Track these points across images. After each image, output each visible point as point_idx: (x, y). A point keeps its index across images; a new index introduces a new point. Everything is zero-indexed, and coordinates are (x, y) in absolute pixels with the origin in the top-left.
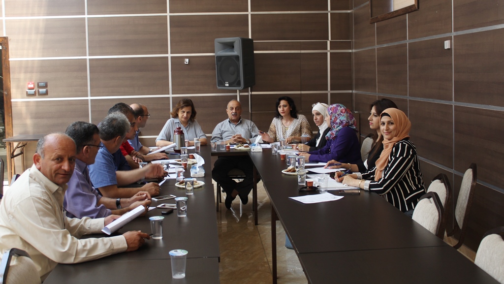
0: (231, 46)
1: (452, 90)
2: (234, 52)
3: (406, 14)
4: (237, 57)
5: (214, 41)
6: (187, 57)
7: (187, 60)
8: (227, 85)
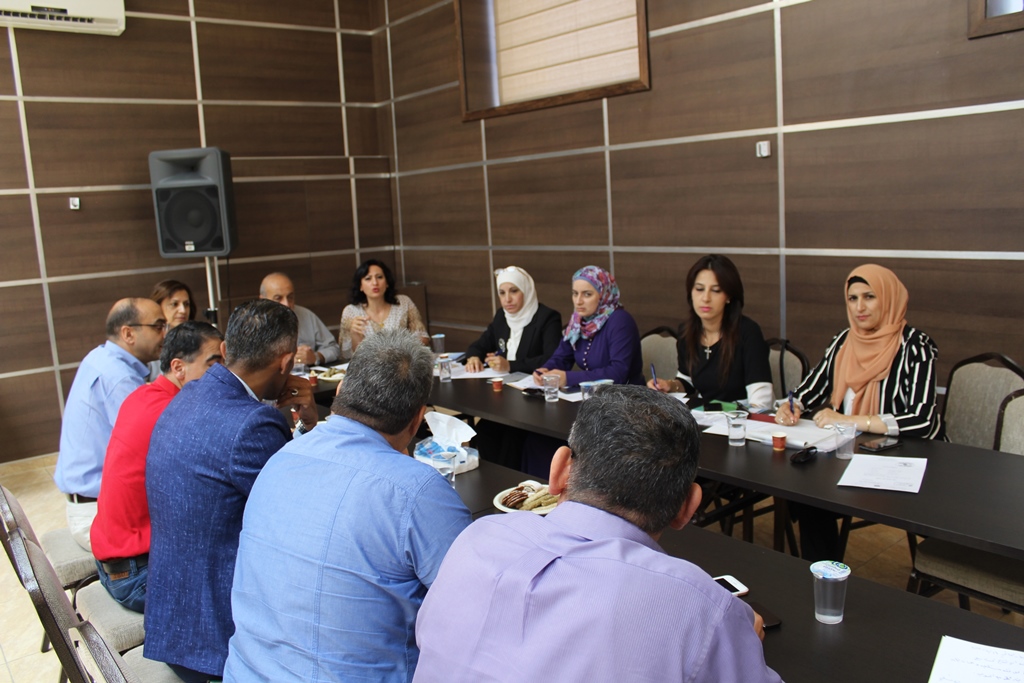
0: (192, 166)
1: (777, 229)
2: (201, 178)
3: (601, 98)
4: (212, 190)
5: (145, 159)
6: (74, 195)
7: (76, 201)
8: (190, 247)
